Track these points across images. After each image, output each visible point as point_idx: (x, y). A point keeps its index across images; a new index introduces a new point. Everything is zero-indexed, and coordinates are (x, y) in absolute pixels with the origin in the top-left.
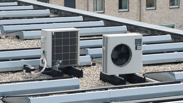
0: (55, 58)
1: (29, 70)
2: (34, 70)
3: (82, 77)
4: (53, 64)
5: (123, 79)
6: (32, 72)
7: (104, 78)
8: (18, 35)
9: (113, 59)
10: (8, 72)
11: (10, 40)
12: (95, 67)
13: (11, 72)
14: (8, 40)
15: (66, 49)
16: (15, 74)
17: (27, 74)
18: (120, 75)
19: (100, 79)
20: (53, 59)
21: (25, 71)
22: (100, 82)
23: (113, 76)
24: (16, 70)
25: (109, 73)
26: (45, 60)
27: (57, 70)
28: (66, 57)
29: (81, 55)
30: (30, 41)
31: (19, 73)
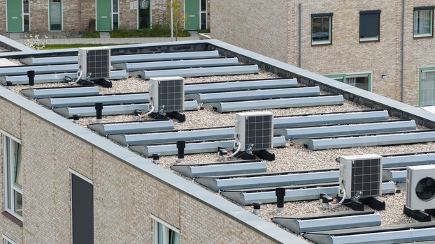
0: (355, 188)
1: (326, 201)
2: (332, 200)
3: (384, 209)
4: (353, 194)
5: (428, 215)
6: (330, 203)
7: (408, 212)
8: (306, 143)
9: (417, 193)
10: (303, 201)
11: (297, 150)
12: (400, 194)
13: (306, 200)
14: (294, 149)
15: (367, 178)
16: (311, 203)
17: (325, 204)
18: (426, 211)
19: (404, 213)
20: (352, 189)
21: (321, 200)
22: (404, 217)
23: (417, 212)
24: (312, 198)
25: (413, 208)
26: (344, 191)
27: (357, 201)
28: (367, 186)
29: (383, 182)
30: (322, 152)
31: (316, 203)
